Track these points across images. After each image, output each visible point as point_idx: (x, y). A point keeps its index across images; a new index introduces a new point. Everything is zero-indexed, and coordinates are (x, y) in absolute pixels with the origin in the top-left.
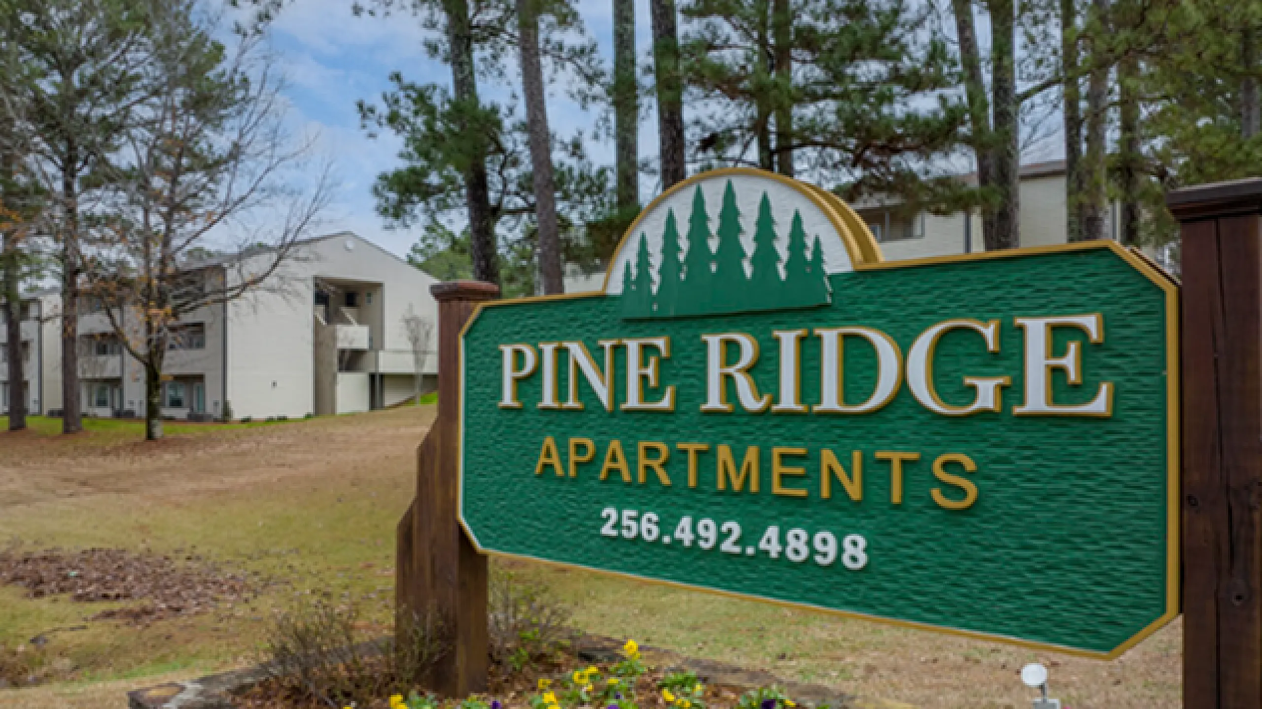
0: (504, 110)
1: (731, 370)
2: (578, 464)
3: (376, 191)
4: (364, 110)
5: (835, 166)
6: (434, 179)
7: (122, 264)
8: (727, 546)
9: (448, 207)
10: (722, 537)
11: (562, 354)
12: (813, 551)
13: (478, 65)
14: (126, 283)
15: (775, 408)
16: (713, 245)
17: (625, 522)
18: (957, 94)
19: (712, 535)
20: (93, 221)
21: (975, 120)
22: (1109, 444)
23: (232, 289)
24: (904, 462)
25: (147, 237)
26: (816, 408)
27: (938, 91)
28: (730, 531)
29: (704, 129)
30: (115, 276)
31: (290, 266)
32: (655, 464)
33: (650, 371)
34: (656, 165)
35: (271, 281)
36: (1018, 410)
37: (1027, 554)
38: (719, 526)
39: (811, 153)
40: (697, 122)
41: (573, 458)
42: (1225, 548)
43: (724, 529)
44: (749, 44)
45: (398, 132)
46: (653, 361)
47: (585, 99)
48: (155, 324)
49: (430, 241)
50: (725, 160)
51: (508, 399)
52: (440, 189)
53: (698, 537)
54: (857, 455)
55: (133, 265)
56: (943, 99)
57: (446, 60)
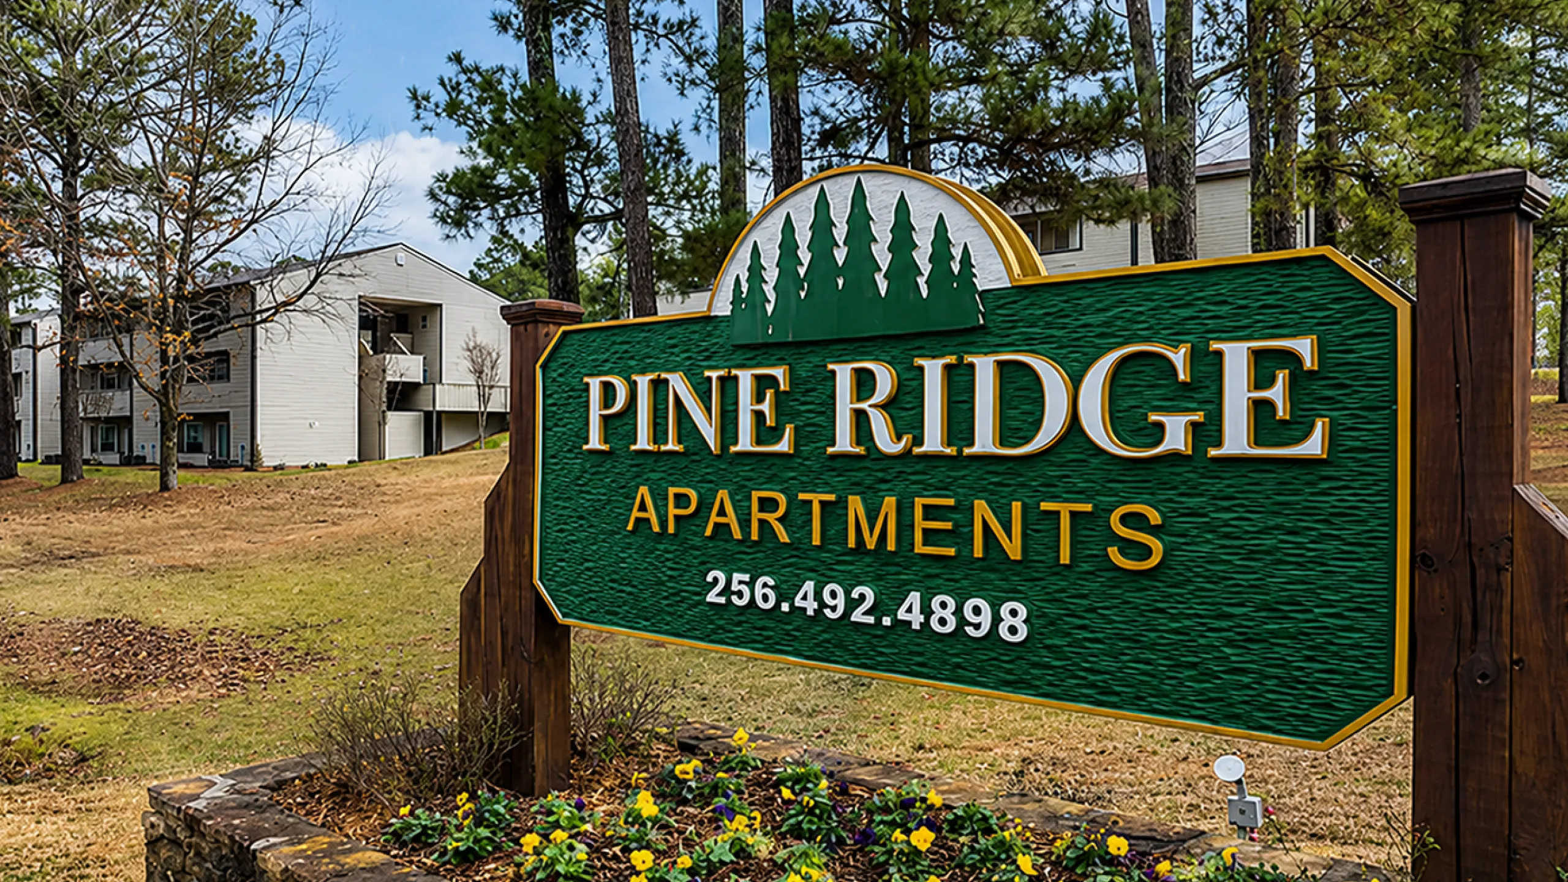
0: (586, 98)
1: (864, 406)
2: (677, 518)
3: (433, 195)
4: (418, 99)
5: (979, 164)
6: (503, 179)
7: (131, 282)
8: (857, 616)
9: (518, 213)
10: (852, 604)
11: (659, 386)
12: (962, 622)
13: (556, 43)
14: (137, 305)
15: (917, 450)
16: (840, 255)
17: (735, 587)
18: (1123, 77)
19: (840, 602)
20: (97, 229)
21: (1146, 109)
22: (1324, 493)
23: (261, 312)
24: (1073, 514)
25: (162, 248)
26: (967, 451)
27: (1100, 75)
28: (862, 597)
29: (824, 119)
30: (123, 295)
31: (330, 284)
32: (771, 517)
33: (766, 407)
34: (767, 163)
35: (310, 301)
36: (1213, 452)
37: (1224, 624)
38: (847, 593)
39: (951, 149)
40: (816, 112)
41: (672, 511)
42: (1468, 619)
43: (855, 595)
44: (879, 18)
45: (459, 124)
46: (769, 394)
47: (683, 85)
48: (171, 353)
49: (496, 255)
50: (848, 157)
51: (595, 441)
52: (510, 192)
53: (823, 605)
54: (1016, 507)
55: (145, 282)
56: (1107, 85)
57: (519, 38)
